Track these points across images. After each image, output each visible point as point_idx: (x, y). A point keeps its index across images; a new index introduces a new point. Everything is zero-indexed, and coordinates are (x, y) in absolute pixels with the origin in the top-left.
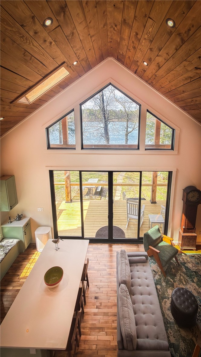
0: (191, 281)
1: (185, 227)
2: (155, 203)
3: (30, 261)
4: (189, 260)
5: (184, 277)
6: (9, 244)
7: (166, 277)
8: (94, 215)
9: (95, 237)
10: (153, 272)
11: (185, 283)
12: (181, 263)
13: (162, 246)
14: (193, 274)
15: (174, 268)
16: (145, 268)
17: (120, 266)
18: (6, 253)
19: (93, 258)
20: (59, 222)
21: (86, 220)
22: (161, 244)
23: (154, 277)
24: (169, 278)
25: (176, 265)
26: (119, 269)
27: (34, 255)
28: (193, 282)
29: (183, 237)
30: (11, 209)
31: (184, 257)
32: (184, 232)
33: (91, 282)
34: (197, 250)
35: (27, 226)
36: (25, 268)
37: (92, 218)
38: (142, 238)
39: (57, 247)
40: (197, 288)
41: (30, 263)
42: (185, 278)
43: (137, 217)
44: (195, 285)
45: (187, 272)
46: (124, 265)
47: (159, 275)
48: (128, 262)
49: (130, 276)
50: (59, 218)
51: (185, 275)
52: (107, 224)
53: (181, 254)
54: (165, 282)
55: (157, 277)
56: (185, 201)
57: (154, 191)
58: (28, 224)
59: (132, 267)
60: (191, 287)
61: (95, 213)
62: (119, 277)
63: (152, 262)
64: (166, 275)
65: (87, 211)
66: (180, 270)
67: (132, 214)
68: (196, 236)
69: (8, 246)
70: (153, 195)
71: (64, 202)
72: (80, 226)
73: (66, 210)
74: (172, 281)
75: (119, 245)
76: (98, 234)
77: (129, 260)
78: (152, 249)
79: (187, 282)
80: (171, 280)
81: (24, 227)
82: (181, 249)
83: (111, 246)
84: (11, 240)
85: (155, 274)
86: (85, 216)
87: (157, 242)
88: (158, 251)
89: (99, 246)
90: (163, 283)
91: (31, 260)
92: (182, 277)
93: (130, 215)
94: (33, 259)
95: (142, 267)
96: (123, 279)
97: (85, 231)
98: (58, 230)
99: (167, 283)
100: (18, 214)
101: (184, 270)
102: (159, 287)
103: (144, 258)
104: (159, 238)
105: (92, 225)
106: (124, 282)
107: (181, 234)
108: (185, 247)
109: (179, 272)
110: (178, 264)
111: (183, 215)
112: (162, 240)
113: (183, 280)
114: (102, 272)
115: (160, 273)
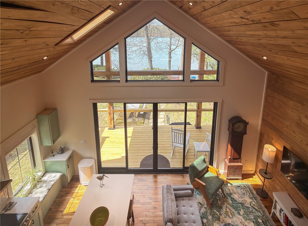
0: (237, 213)
1: (231, 157)
2: (200, 128)
3: (73, 195)
4: (235, 191)
5: (230, 209)
6: (51, 179)
7: (212, 210)
8: (138, 143)
9: (139, 167)
10: (199, 205)
11: (231, 216)
12: (227, 194)
13: (208, 178)
14: (239, 206)
15: (220, 200)
16: (190, 202)
17: (166, 202)
18: (48, 189)
19: (138, 190)
20: (102, 150)
21: (130, 148)
22: (206, 175)
23: (200, 210)
24: (215, 211)
25: (222, 196)
26: (165, 205)
27: (77, 189)
28: (239, 214)
29: (229, 167)
30: (54, 143)
31: (229, 188)
32: (230, 162)
33: (136, 217)
34: (242, 179)
35: (70, 159)
36: (68, 203)
37: (136, 146)
38: (188, 168)
39: (102, 183)
40: (244, 220)
41: (73, 198)
42: (231, 211)
43: (182, 146)
44: (241, 217)
45: (233, 204)
46: (170, 201)
47: (205, 208)
48: (173, 197)
49: (176, 213)
50: (102, 147)
51: (231, 207)
52: (151, 152)
53: (227, 184)
54: (211, 215)
55: (203, 210)
56: (231, 131)
57: (199, 117)
58: (71, 157)
59: (178, 202)
60: (238, 220)
61: (139, 141)
62: (166, 215)
63: (198, 194)
64: (212, 208)
65: (130, 138)
66: (226, 202)
67: (177, 143)
68: (242, 166)
69: (51, 181)
70: (197, 120)
71: (107, 129)
72: (124, 155)
73: (109, 137)
74: (218, 214)
75: (164, 175)
76: (142, 164)
77: (175, 194)
78: (198, 182)
79: (233, 215)
80: (217, 212)
81: (67, 160)
82: (227, 179)
83: (155, 177)
84: (54, 174)
85: (201, 207)
86: (129, 144)
87: (203, 174)
88: (204, 184)
89: (144, 177)
90: (209, 217)
91: (75, 194)
92: (228, 210)
93: (175, 143)
94: (76, 193)
95: (188, 201)
96: (169, 217)
97: (129, 160)
98: (102, 161)
99: (213, 216)
100: (61, 147)
101: (230, 201)
102: (205, 221)
103: (190, 191)
104: (205, 168)
105: (137, 154)
106: (171, 221)
107: (227, 164)
108: (231, 176)
109: (225, 204)
110: (224, 195)
111: (229, 145)
112: (208, 171)
113: (229, 212)
114: (147, 206)
115: (206, 206)
